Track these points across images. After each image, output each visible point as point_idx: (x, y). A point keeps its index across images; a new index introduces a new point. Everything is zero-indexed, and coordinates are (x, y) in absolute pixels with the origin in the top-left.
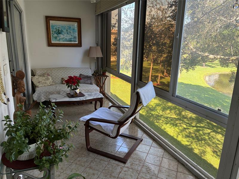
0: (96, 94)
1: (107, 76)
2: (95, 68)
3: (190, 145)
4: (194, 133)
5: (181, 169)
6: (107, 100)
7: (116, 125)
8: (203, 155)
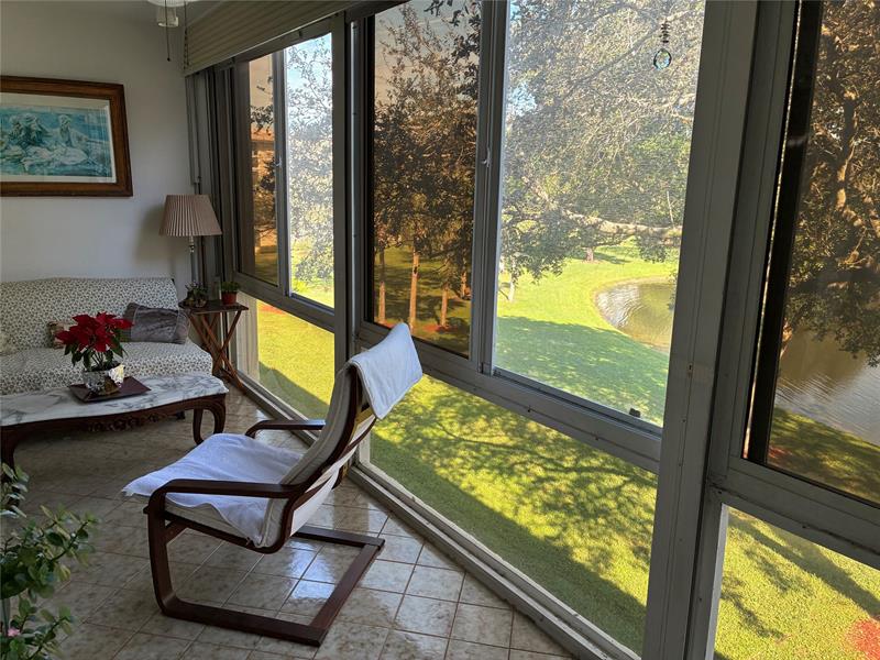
0: (195, 382)
1: (243, 308)
2: (193, 278)
3: (558, 537)
4: (571, 493)
5: (524, 638)
6: (246, 401)
7: (275, 500)
8: (602, 565)
